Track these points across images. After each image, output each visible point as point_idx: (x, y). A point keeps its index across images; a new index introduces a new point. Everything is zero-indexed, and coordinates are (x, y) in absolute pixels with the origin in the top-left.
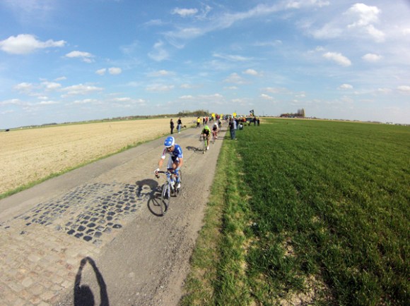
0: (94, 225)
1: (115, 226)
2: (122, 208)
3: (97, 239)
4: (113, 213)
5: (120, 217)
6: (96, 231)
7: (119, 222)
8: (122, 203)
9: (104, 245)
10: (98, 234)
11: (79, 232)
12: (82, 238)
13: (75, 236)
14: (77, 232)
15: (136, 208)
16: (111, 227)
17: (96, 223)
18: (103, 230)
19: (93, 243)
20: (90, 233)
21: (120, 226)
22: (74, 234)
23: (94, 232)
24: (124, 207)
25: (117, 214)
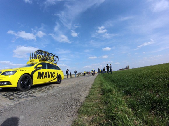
0: (20, 95)
1: (32, 96)
2: (41, 91)
3: (17, 99)
4: (34, 92)
5: (38, 94)
6: (19, 97)
7: (35, 95)
8: (42, 90)
9: (18, 102)
10: (19, 98)
11: (9, 96)
12: (8, 98)
13: (5, 97)
14: (8, 96)
15: (49, 91)
16: (29, 96)
17: (22, 94)
18: (24, 97)
19: (13, 101)
20: (15, 97)
21: (35, 96)
22: (6, 96)
23: (18, 97)
24: (42, 91)
25: (36, 92)
